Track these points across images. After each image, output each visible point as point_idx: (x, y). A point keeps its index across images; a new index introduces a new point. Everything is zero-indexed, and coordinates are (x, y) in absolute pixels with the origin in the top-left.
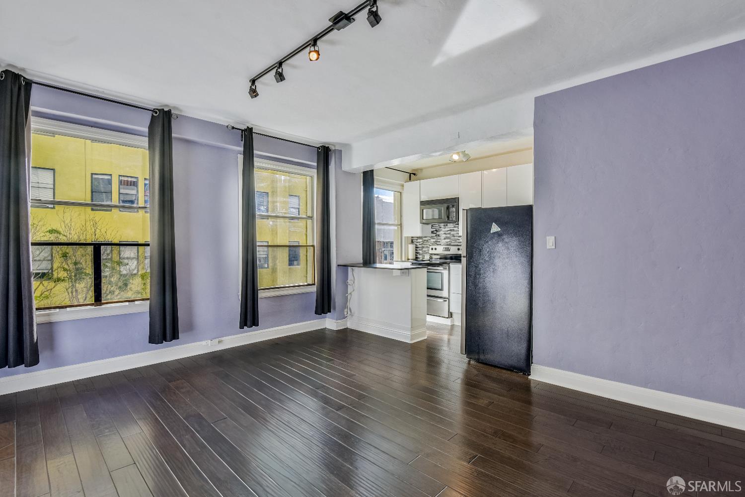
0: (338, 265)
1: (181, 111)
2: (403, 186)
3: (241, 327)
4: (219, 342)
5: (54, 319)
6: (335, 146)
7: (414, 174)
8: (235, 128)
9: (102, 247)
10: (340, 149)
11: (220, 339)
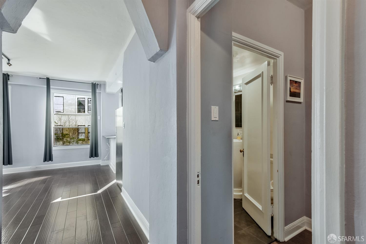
10: (104, 83)
11: (38, 166)
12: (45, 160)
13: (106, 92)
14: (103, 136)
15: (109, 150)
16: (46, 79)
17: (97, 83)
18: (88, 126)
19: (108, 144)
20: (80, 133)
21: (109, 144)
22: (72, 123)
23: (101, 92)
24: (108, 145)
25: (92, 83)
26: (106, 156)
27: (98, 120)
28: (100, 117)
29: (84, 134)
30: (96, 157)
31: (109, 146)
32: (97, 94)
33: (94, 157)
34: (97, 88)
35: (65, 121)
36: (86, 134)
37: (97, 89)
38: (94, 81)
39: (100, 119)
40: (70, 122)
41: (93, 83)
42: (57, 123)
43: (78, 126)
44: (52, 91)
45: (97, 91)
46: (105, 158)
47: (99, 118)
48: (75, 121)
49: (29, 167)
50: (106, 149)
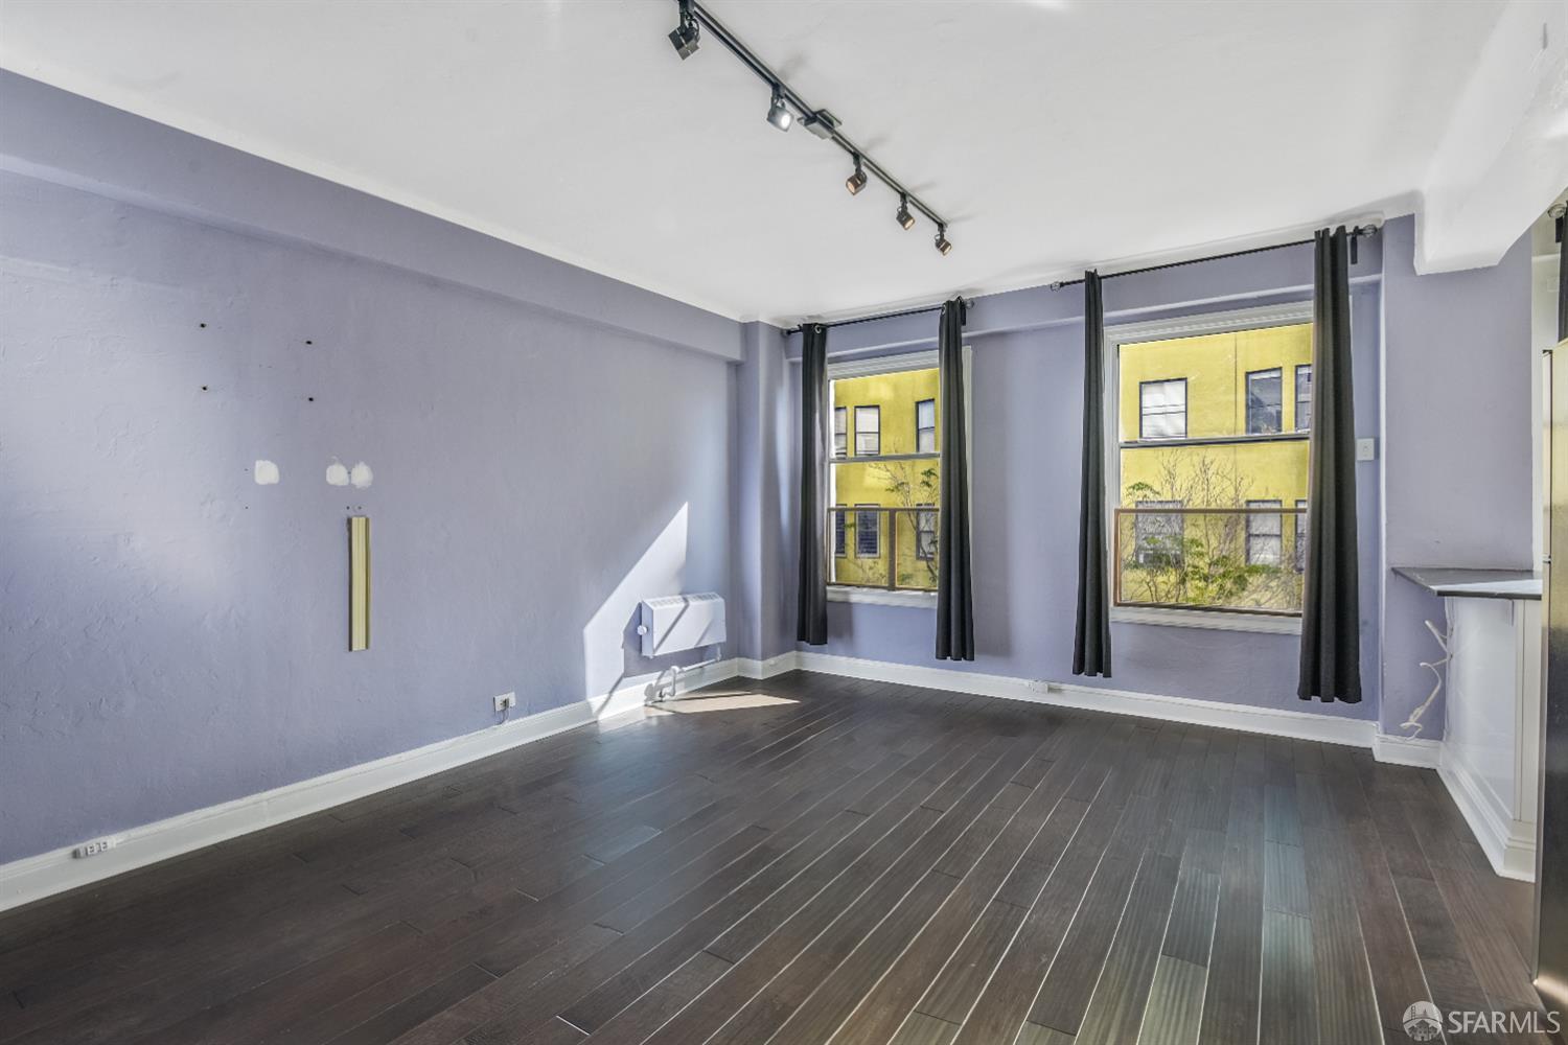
0: (1393, 571)
1: (980, 291)
3: (1077, 672)
4: (1050, 690)
5: (853, 599)
6: (1381, 213)
8: (1068, 283)
10: (1410, 213)
11: (1053, 684)
12: (1079, 668)
13: (1419, 273)
14: (1395, 571)
15: (1443, 670)
16: (1084, 284)
17: (1349, 230)
18: (1297, 502)
19: (1434, 624)
20: (1257, 536)
21: (1443, 626)
22: (1218, 490)
23: (1383, 276)
24: (1435, 631)
25: (1317, 233)
26: (1419, 711)
27: (1357, 466)
28: (1370, 442)
29: (1274, 543)
30: (1344, 698)
31: (1445, 641)
32: (1351, 297)
33: (1333, 701)
34: (1354, 261)
35: (1191, 482)
36: (1285, 542)
37: (1349, 265)
38: (1331, 221)
39: (1371, 457)
40: (1211, 488)
41: (1328, 229)
42: (1158, 493)
43: (1249, 502)
44: (1110, 334)
45: (1351, 281)
46: (1412, 721)
47: (1363, 449)
48: (1233, 480)
49: (1026, 682)
50: (1422, 664)
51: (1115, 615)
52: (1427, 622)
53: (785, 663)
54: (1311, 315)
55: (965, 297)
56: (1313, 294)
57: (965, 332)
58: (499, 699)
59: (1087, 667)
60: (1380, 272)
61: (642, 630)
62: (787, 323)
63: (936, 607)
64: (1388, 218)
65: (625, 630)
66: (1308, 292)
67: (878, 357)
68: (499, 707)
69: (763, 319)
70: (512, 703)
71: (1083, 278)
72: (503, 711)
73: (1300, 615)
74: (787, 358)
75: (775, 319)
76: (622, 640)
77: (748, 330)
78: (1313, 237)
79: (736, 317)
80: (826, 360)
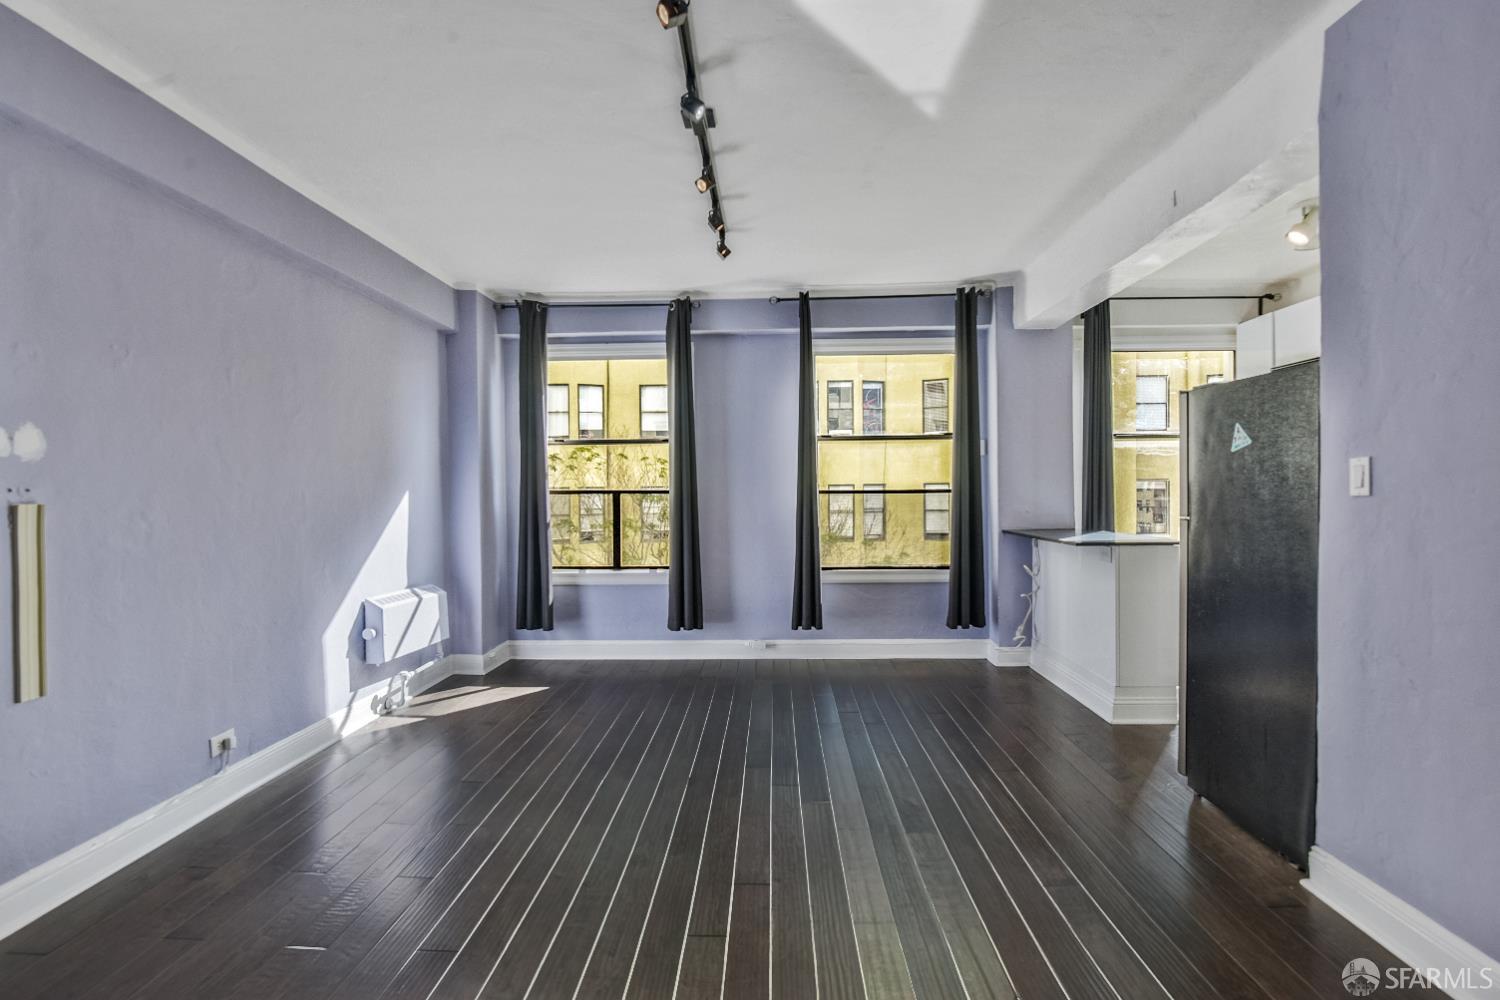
0: (1004, 532)
1: (706, 294)
2: (1233, 332)
3: (795, 627)
4: (768, 646)
5: (581, 581)
6: (994, 282)
7: (1270, 297)
8: (783, 300)
9: (622, 495)
10: (1009, 285)
11: (771, 642)
12: (797, 623)
13: (1016, 327)
15: (1032, 598)
16: (798, 302)
17: (976, 290)
19: (1029, 567)
23: (993, 326)
26: (1021, 628)
30: (976, 625)
33: (968, 627)
34: (978, 313)
37: (977, 317)
38: (966, 282)
39: (984, 452)
41: (963, 289)
45: (977, 327)
46: (1016, 635)
49: (746, 643)
50: (1022, 595)
51: (825, 577)
52: (1025, 566)
53: (500, 655)
54: (953, 348)
55: (692, 299)
56: (954, 333)
57: (695, 329)
58: (216, 741)
59: (804, 622)
60: (989, 322)
61: (366, 634)
62: (500, 297)
63: (667, 583)
64: (999, 286)
65: (350, 637)
66: (951, 331)
67: (607, 343)
68: (216, 751)
69: (480, 288)
70: (234, 743)
71: (798, 296)
72: (221, 755)
73: (947, 568)
74: (499, 332)
75: (490, 291)
76: (346, 649)
77: (463, 299)
78: (955, 292)
79: (450, 282)
80: (547, 340)
